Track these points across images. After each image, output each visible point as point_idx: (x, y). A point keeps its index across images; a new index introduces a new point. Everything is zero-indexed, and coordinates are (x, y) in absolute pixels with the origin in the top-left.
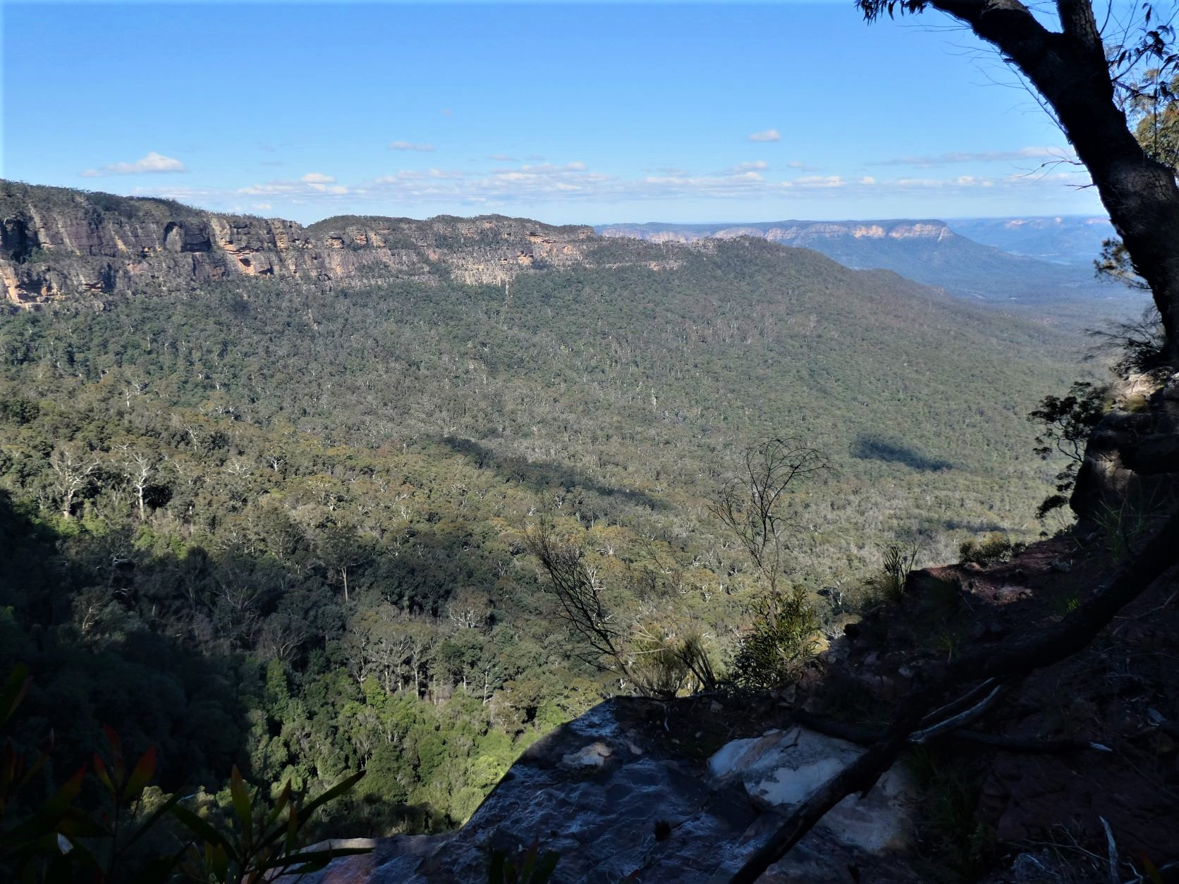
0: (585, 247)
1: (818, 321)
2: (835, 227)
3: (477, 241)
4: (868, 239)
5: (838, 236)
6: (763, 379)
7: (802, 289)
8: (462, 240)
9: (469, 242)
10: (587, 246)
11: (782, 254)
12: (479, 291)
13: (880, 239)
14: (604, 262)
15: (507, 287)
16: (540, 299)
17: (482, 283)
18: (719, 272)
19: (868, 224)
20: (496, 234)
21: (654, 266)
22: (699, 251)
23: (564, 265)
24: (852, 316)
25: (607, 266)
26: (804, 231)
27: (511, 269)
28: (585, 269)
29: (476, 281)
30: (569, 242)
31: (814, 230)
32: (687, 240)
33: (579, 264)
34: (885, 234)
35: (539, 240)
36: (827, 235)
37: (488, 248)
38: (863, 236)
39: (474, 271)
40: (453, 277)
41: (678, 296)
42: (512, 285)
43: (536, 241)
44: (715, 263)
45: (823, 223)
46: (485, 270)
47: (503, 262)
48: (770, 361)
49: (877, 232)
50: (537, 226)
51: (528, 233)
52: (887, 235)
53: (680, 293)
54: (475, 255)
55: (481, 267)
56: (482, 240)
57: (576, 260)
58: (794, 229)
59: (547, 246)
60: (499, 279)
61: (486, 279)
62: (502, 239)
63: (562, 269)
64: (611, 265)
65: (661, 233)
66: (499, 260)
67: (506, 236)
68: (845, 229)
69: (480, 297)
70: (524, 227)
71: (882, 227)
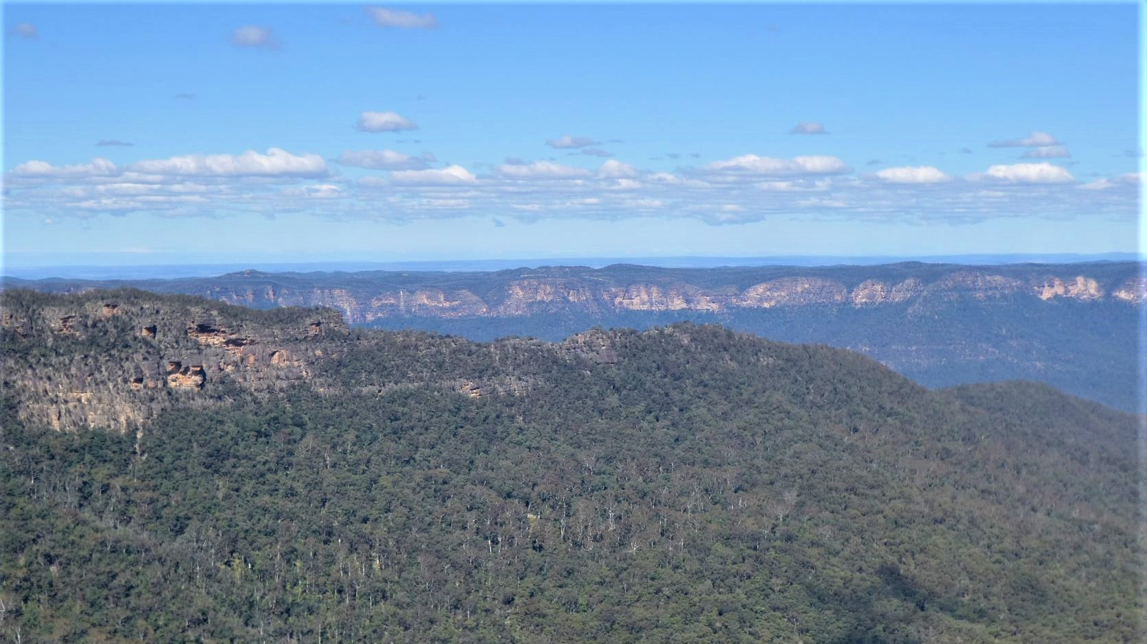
0: (318, 352)
1: (800, 505)
2: (998, 278)
3: (83, 343)
4: (1067, 304)
5: (1004, 297)
6: (641, 629)
7: (787, 434)
8: (50, 342)
9: (64, 345)
10: (325, 351)
11: (764, 361)
12: (77, 442)
13: (1093, 303)
14: (359, 383)
15: (139, 435)
16: (203, 459)
17: (85, 428)
18: (613, 400)
19: (1068, 271)
20: (124, 328)
21: (468, 389)
22: (577, 357)
23: (270, 390)
24: (877, 492)
25: (365, 390)
26: (931, 286)
27: (152, 400)
28: (317, 397)
29: (75, 424)
30: (286, 341)
31: (950, 284)
32: (688, 301)
33: (304, 386)
34: (1102, 293)
35: (216, 340)
36: (980, 295)
37: (102, 359)
38: (1056, 296)
39: (71, 405)
40: (22, 415)
41: (511, 451)
42: (148, 432)
43: (211, 341)
44: (611, 382)
45: (971, 269)
46: (95, 402)
47: (134, 386)
48: (666, 591)
49: (1085, 288)
50: (215, 313)
51: (194, 326)
52: (1108, 295)
53: (519, 444)
54: (73, 371)
55: (84, 397)
56: (92, 341)
57: (300, 378)
58: (910, 282)
59: (235, 353)
60: (122, 419)
61: (94, 421)
62: (135, 338)
63: (264, 397)
64: (375, 389)
65: (633, 289)
66: (126, 381)
67: (145, 333)
68: (1016, 283)
69: (74, 457)
70: (186, 313)
71: (1096, 278)
